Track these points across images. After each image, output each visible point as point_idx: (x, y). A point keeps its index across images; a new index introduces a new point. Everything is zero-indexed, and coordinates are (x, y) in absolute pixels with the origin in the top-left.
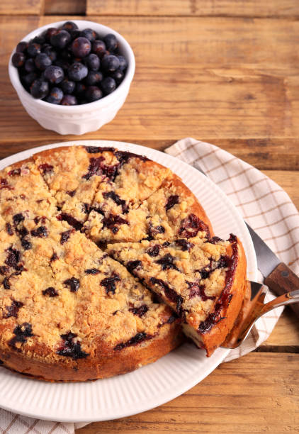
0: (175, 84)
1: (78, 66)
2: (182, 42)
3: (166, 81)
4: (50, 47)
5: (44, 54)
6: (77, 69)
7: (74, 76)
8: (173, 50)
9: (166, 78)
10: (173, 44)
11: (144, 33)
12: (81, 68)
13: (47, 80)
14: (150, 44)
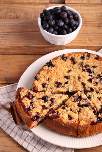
0: (99, 27)
1: (61, 21)
2: (99, 13)
3: (96, 26)
4: (54, 13)
5: (51, 15)
6: (60, 22)
7: (58, 24)
8: (96, 16)
9: (96, 25)
10: (96, 13)
11: (86, 10)
12: (61, 22)
13: (49, 24)
14: (88, 13)
